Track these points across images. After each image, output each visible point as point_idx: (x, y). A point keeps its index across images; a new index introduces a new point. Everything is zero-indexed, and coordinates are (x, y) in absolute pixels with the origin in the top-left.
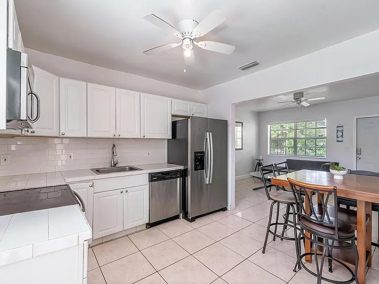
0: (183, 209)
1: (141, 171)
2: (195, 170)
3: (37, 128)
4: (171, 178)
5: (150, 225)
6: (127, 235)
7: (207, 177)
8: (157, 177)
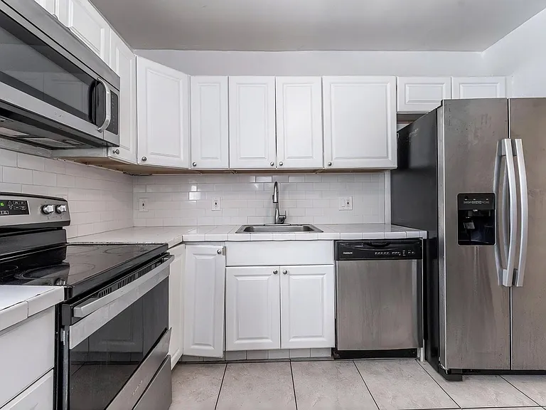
0: (426, 338)
1: (319, 234)
2: (460, 243)
3: (152, 154)
4: (390, 257)
5: (340, 355)
6: (290, 360)
7: (502, 266)
8: (355, 251)
